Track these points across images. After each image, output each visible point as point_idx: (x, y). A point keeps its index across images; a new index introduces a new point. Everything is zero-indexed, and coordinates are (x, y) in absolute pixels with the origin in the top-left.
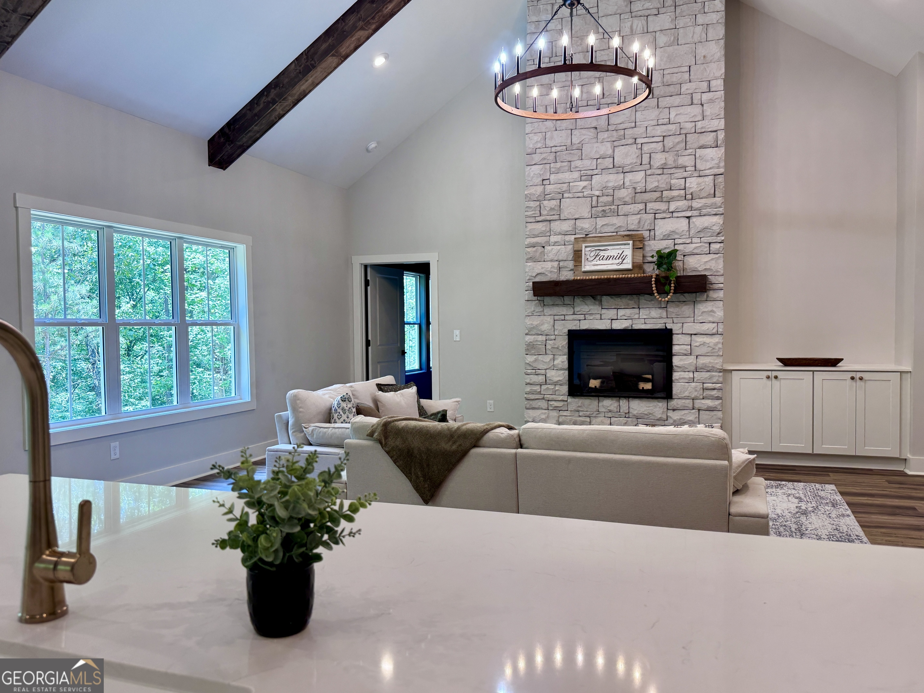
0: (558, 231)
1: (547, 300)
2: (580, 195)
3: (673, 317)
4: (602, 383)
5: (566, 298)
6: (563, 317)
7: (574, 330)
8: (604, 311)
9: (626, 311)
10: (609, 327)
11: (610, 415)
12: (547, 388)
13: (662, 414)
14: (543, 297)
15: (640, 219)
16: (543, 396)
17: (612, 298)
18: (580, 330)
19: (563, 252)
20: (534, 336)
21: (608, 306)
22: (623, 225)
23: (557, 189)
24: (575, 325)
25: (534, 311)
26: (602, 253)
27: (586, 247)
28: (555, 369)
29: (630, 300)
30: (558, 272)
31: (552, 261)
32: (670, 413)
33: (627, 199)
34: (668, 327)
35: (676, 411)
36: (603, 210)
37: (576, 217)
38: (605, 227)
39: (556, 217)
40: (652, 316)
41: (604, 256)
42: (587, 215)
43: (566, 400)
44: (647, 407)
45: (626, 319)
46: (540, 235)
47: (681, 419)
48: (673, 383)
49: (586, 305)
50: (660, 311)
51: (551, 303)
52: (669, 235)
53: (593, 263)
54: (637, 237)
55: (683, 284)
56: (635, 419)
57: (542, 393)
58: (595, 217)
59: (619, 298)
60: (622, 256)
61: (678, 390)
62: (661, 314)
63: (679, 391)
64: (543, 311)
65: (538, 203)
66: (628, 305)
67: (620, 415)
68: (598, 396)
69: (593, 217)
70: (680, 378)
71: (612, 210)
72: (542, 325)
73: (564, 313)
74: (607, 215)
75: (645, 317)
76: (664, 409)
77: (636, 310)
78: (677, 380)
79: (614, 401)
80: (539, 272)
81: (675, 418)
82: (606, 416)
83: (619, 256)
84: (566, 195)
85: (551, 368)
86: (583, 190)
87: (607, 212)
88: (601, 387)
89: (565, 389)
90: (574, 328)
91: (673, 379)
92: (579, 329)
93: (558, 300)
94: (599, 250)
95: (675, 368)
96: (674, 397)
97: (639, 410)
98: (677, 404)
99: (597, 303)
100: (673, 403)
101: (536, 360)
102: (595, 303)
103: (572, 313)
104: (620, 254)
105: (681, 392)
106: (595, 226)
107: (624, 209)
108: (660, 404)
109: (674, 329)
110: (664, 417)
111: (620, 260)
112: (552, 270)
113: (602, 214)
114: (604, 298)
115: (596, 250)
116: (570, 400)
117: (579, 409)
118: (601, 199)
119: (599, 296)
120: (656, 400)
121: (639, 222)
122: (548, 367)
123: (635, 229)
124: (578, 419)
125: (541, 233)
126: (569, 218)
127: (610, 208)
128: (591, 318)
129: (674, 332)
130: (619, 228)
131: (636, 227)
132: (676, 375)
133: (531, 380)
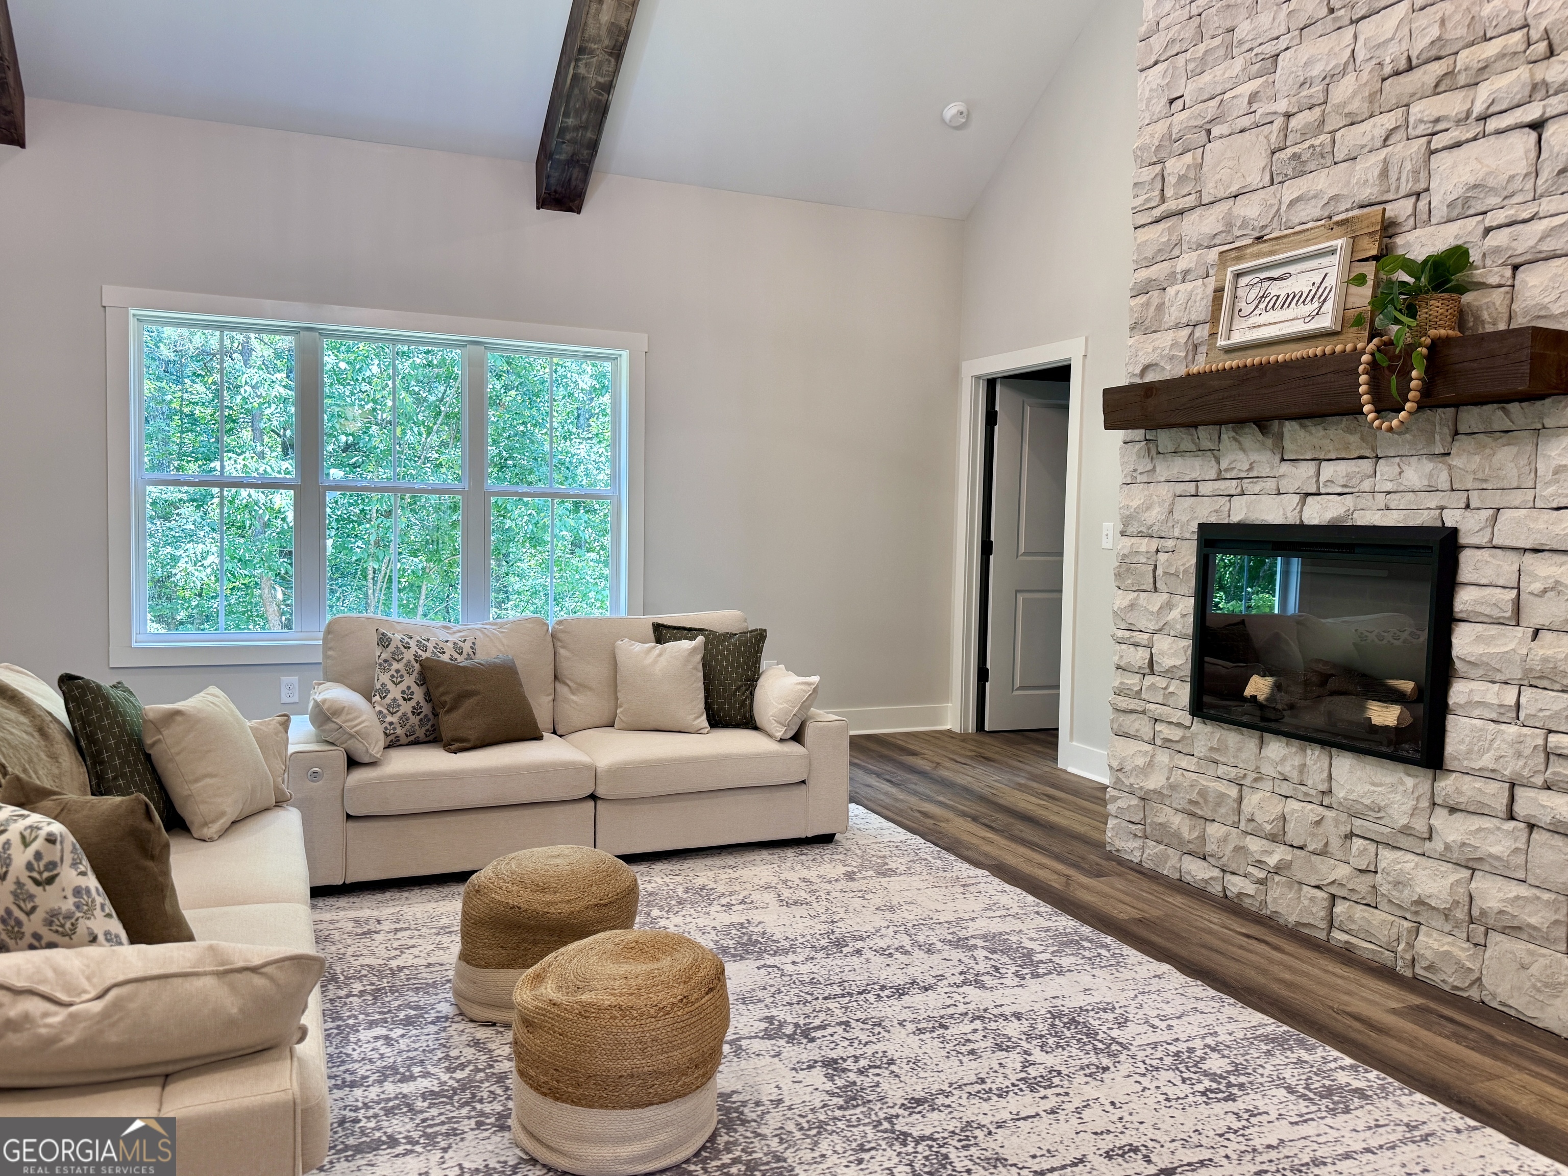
0: (1194, 240)
1: (1165, 438)
2: (1246, 122)
3: (1469, 486)
4: (1277, 687)
5: (1203, 431)
6: (1191, 488)
7: (1212, 525)
8: (1285, 468)
9: (1338, 469)
10: (1292, 519)
11: (1285, 789)
12: (1153, 684)
13: (1412, 815)
14: (1154, 432)
15: (1386, 162)
16: (1143, 703)
17: (1303, 426)
18: (1229, 524)
19: (1198, 298)
20: (1133, 540)
21: (1296, 452)
22: (1345, 192)
23: (1196, 118)
24: (1216, 511)
25: (1135, 470)
26: (1276, 289)
27: (1238, 275)
28: (1172, 633)
29: (1349, 431)
30: (1190, 357)
31: (1177, 326)
32: (1440, 819)
33: (1354, 106)
34: (1448, 524)
35: (1458, 815)
36: (1294, 155)
37: (1234, 189)
38: (1300, 206)
39: (1190, 201)
40: (1405, 483)
41: (1278, 297)
42: (1256, 178)
43: (1188, 723)
44: (1374, 784)
45: (1340, 494)
46: (1158, 259)
47: (1464, 844)
48: (1450, 718)
49: (1243, 449)
50: (1428, 466)
51: (1171, 448)
52: (1466, 201)
53: (1254, 320)
54: (1365, 223)
55: (1457, 366)
56: (1344, 817)
57: (1143, 696)
58: (1280, 179)
59: (1320, 428)
60: (1321, 290)
61: (1462, 742)
62: (1431, 475)
63: (1463, 748)
64: (1154, 470)
65: (1158, 168)
66: (1347, 448)
67: (1306, 794)
68: (1263, 730)
69: (1275, 182)
70: (1469, 703)
71: (1318, 149)
72: (1148, 509)
73: (1194, 475)
74: (1307, 169)
75: (1389, 486)
76: (1418, 799)
77: (1366, 466)
78: (1461, 706)
79: (1294, 750)
80: (1147, 362)
81: (1450, 839)
82: (1277, 790)
83: (1312, 293)
84: (1215, 132)
85: (1166, 632)
86: (1255, 106)
87: (1304, 158)
88: (1271, 698)
89: (1183, 693)
90: (1213, 519)
91: (1451, 702)
92: (1226, 522)
93: (1184, 438)
94: (1269, 279)
95: (1458, 665)
96: (1449, 763)
97: (1351, 791)
98: (1458, 791)
99: (1269, 442)
100: (1447, 785)
101: (1132, 606)
102: (1263, 444)
103: (1214, 476)
104: (1317, 285)
105: (1470, 752)
106: (1276, 208)
107: (1349, 138)
108: (1410, 782)
109: (1463, 528)
110: (1417, 827)
111: (1316, 305)
112: (1175, 352)
113: (1294, 169)
114: (1290, 427)
115: (1262, 281)
116: (1199, 727)
117: (1216, 756)
118: (1294, 123)
119: (1276, 422)
120: (1401, 767)
121: (1384, 173)
122: (1157, 628)
123: (1373, 199)
124: (1211, 784)
125: (1160, 251)
126: (1219, 197)
127: (1312, 146)
128: (1257, 489)
129: (1463, 540)
130: (1333, 203)
131: (1375, 190)
132: (1459, 692)
133: (1122, 657)
